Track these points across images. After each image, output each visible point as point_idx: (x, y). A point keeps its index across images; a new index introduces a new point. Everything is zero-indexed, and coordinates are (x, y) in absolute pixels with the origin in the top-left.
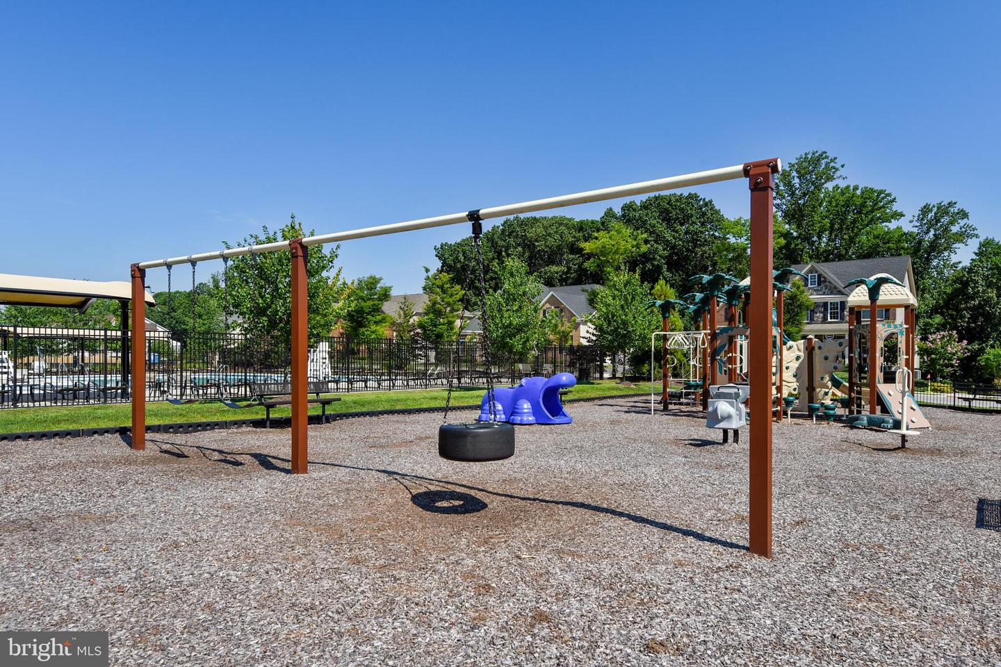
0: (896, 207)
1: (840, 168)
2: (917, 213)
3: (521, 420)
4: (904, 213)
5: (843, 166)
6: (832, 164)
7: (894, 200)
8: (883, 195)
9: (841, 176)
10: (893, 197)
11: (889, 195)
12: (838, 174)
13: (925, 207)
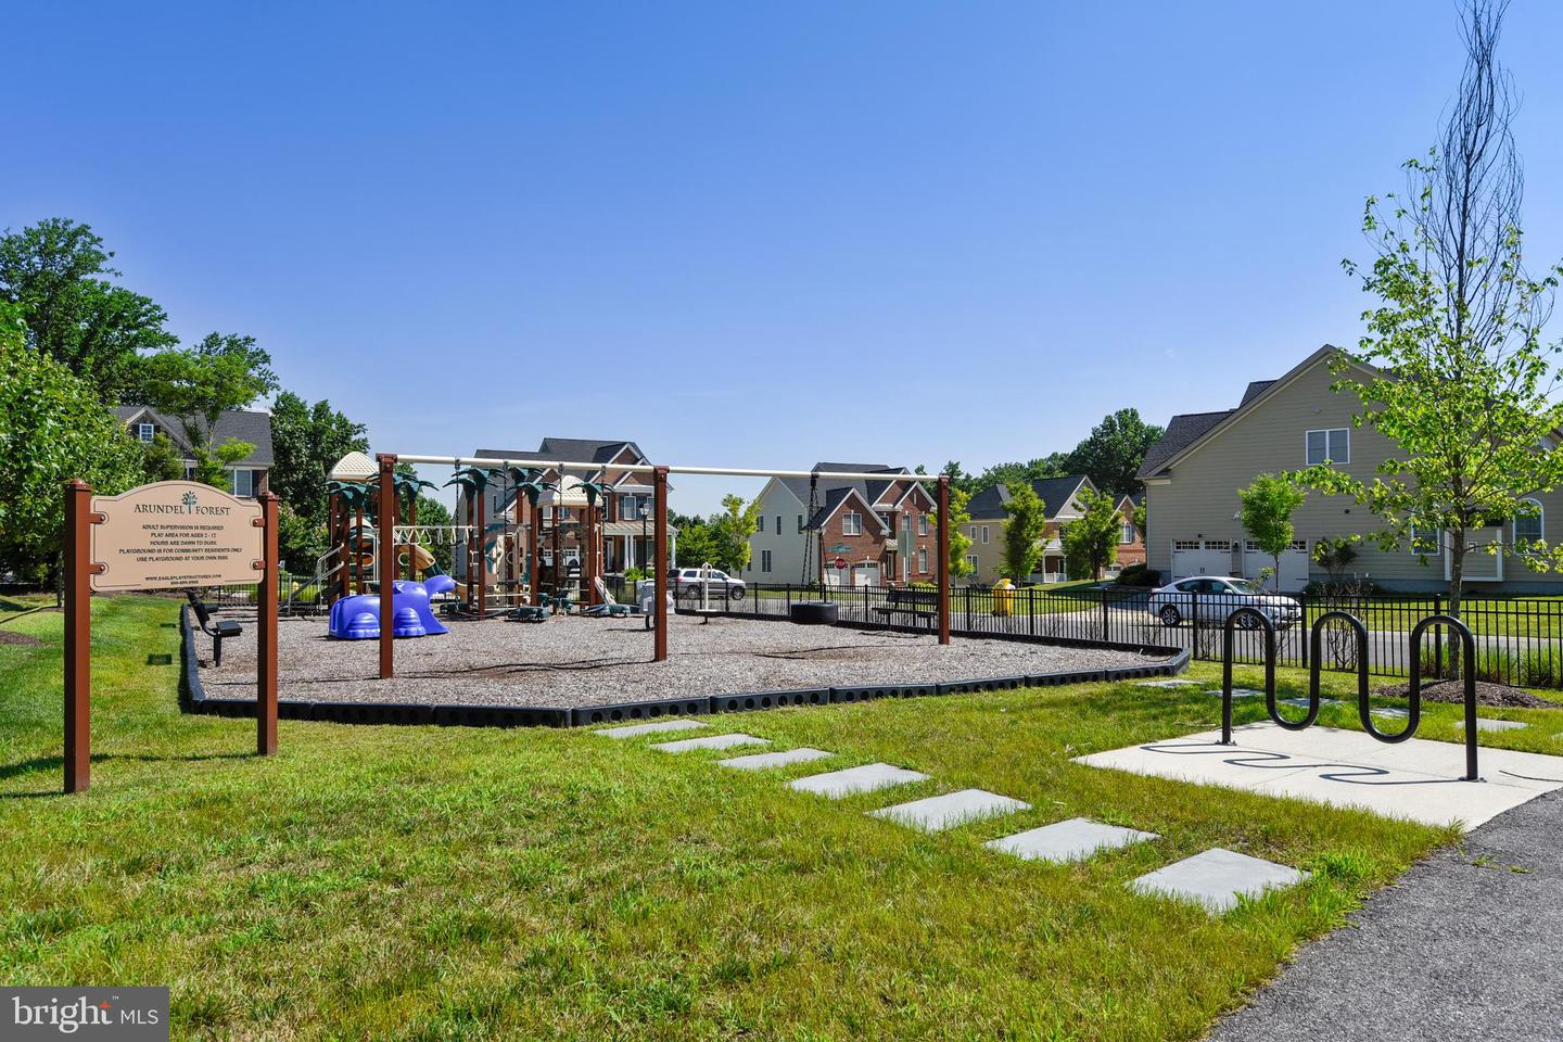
0: (165, 327)
1: (108, 256)
2: (200, 341)
3: (406, 632)
4: (179, 338)
5: (111, 254)
6: (94, 247)
7: (164, 316)
8: (147, 306)
9: (112, 270)
10: (163, 312)
11: (157, 308)
12: (103, 265)
13: (212, 337)
